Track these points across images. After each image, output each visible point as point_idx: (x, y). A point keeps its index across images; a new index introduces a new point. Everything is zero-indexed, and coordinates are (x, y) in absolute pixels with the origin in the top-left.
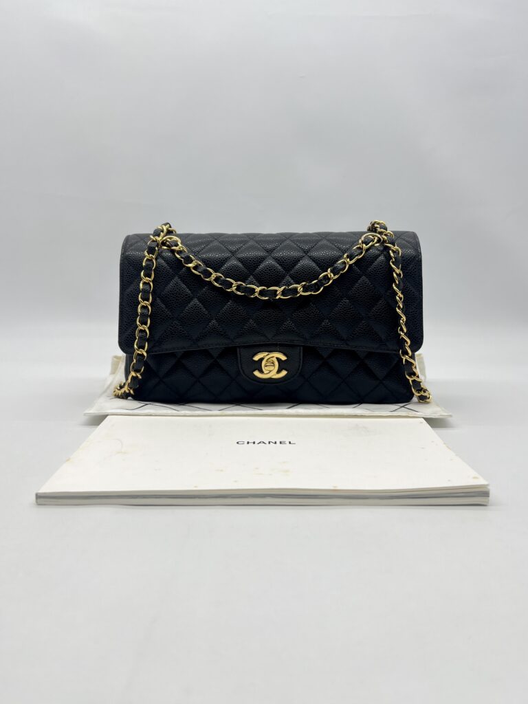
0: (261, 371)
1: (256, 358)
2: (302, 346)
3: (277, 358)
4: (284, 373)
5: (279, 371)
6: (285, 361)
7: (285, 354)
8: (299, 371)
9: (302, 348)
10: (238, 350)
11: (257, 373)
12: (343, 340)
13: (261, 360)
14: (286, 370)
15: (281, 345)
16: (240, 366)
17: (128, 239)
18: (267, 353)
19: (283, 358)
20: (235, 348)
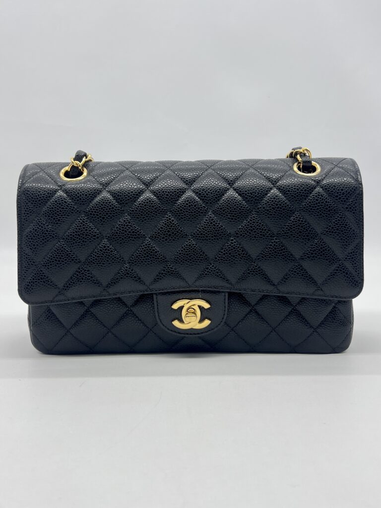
0: (181, 321)
1: (175, 306)
2: (227, 292)
3: (199, 307)
4: (207, 323)
5: (201, 321)
6: (208, 309)
7: (208, 302)
8: (224, 321)
9: (227, 294)
10: (155, 296)
11: (176, 323)
12: (274, 285)
13: (181, 308)
14: (209, 319)
15: (203, 291)
16: (157, 314)
17: (26, 169)
18: (188, 301)
19: (206, 306)
20: (152, 294)
